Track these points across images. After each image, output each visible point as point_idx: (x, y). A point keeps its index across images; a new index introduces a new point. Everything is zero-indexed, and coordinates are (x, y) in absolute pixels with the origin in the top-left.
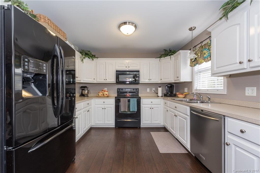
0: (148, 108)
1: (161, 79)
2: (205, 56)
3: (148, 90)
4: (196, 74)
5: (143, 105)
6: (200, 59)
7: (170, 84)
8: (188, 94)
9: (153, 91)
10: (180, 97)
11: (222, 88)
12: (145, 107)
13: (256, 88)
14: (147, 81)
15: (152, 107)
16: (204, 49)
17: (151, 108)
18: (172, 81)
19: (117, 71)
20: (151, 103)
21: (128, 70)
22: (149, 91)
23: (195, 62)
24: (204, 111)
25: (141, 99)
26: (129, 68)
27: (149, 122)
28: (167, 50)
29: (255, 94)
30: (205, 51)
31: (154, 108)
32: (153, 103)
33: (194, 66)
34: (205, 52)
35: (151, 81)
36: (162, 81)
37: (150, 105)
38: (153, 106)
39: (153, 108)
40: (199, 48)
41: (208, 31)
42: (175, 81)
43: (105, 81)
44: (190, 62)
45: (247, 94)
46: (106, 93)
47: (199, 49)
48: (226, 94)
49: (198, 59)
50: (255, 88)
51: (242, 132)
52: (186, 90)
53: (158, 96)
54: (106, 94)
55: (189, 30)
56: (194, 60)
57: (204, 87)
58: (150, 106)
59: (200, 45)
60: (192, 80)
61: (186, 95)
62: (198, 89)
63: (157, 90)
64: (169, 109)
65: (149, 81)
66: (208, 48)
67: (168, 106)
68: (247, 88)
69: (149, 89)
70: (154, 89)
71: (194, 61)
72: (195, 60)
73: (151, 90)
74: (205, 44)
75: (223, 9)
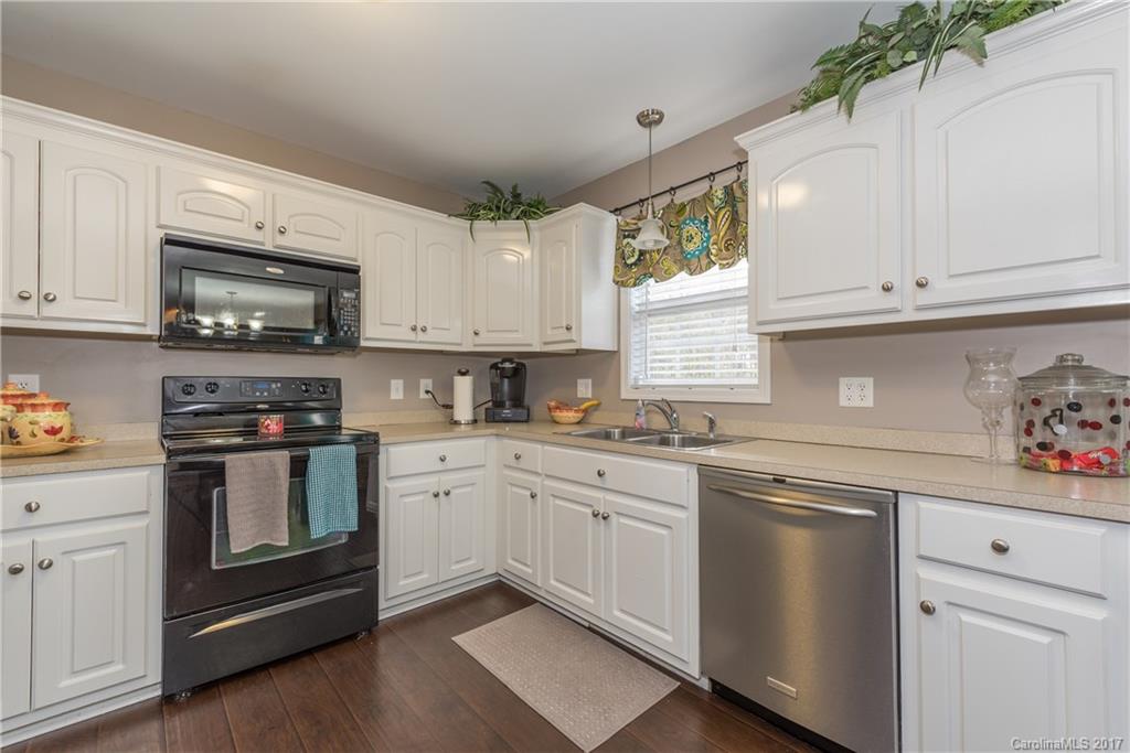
0: (421, 497)
1: (476, 334)
2: (690, 247)
3: (397, 390)
4: (635, 320)
5: (391, 485)
6: (664, 257)
7: (511, 361)
8: (597, 407)
9: (423, 395)
10: (563, 420)
11: (755, 381)
12: (401, 496)
13: (871, 379)
14: (401, 337)
15: (446, 488)
16: (690, 219)
17: (436, 495)
18: (530, 345)
19: (169, 241)
20: (439, 466)
21: (269, 247)
22: (401, 397)
23: (635, 267)
24: (788, 479)
25: (382, 449)
26: (282, 241)
27: (424, 578)
28: (503, 189)
29: (869, 402)
30: (691, 229)
31: (453, 492)
32: (449, 464)
33: (635, 285)
34: (693, 234)
35: (421, 336)
36: (478, 340)
37: (433, 479)
38: (447, 481)
39: (447, 494)
40: (663, 209)
41: (736, 143)
42: (546, 343)
43: (29, 308)
44: (616, 267)
45: (843, 402)
46: (47, 418)
47: (663, 215)
48: (769, 402)
49: (658, 257)
50: (869, 382)
51: (1000, 549)
52: (587, 388)
53: (457, 423)
54: (53, 431)
55: (639, 121)
56: (636, 257)
57: (705, 376)
58: (432, 483)
59: (666, 199)
60: (616, 344)
61: (585, 411)
62: (641, 383)
63: (449, 388)
64: (543, 485)
65: (412, 336)
66: (702, 219)
67: (536, 473)
68: (843, 381)
69: (401, 382)
70: (426, 383)
71: (635, 264)
72: (639, 259)
73: (411, 388)
74: (694, 200)
75: (824, 71)
